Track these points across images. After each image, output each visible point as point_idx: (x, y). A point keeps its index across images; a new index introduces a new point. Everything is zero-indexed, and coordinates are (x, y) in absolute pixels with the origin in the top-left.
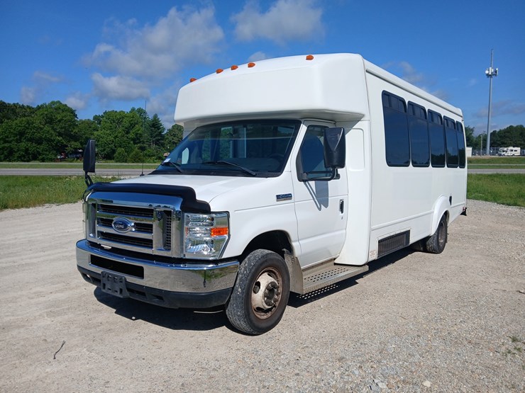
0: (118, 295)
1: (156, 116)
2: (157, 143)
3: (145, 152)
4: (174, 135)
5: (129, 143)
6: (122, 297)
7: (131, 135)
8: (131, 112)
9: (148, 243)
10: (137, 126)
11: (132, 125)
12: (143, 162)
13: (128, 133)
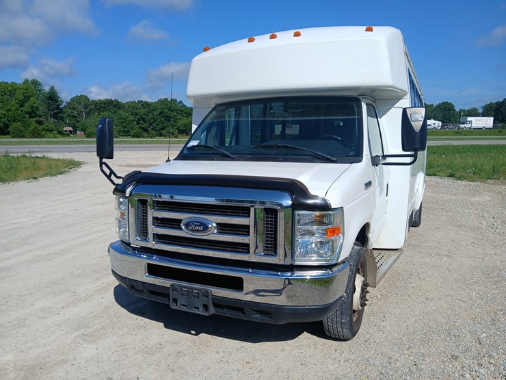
0: (201, 312)
1: (52, 88)
2: (55, 116)
3: (44, 126)
4: (74, 109)
5: (24, 117)
6: (207, 314)
7: (26, 108)
8: (24, 83)
9: (245, 248)
10: (32, 98)
11: (27, 98)
12: (42, 137)
13: (22, 106)
